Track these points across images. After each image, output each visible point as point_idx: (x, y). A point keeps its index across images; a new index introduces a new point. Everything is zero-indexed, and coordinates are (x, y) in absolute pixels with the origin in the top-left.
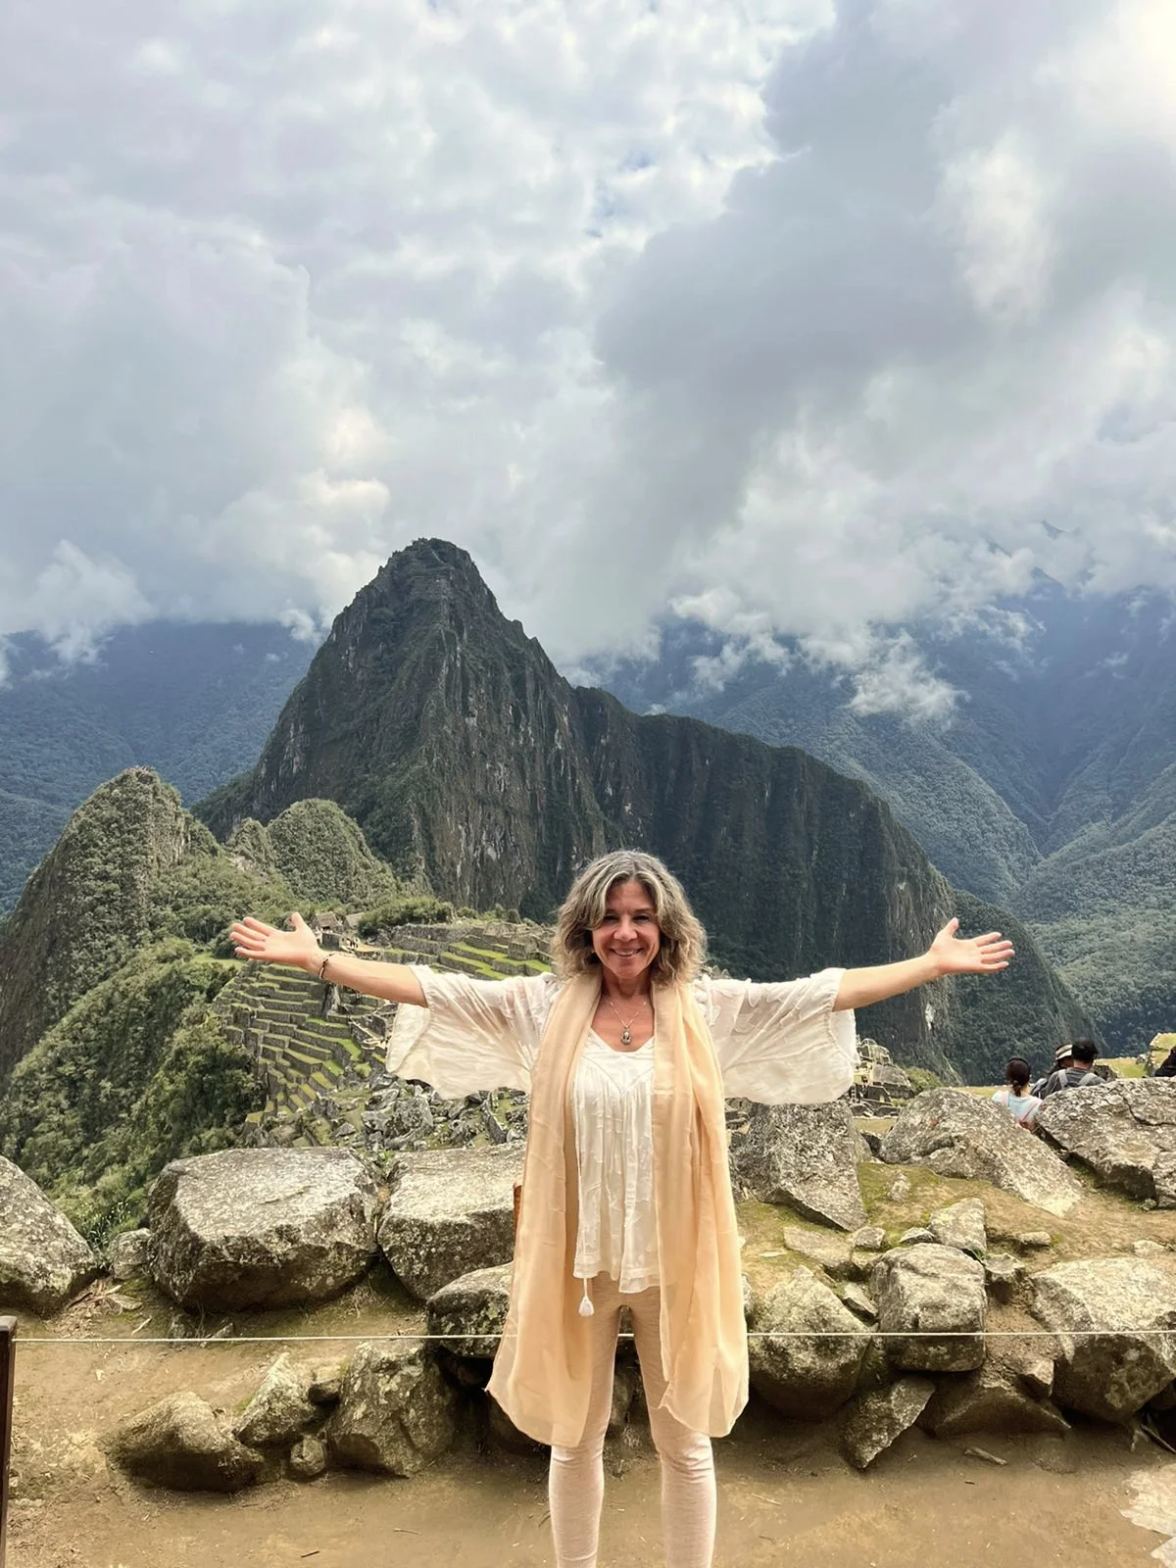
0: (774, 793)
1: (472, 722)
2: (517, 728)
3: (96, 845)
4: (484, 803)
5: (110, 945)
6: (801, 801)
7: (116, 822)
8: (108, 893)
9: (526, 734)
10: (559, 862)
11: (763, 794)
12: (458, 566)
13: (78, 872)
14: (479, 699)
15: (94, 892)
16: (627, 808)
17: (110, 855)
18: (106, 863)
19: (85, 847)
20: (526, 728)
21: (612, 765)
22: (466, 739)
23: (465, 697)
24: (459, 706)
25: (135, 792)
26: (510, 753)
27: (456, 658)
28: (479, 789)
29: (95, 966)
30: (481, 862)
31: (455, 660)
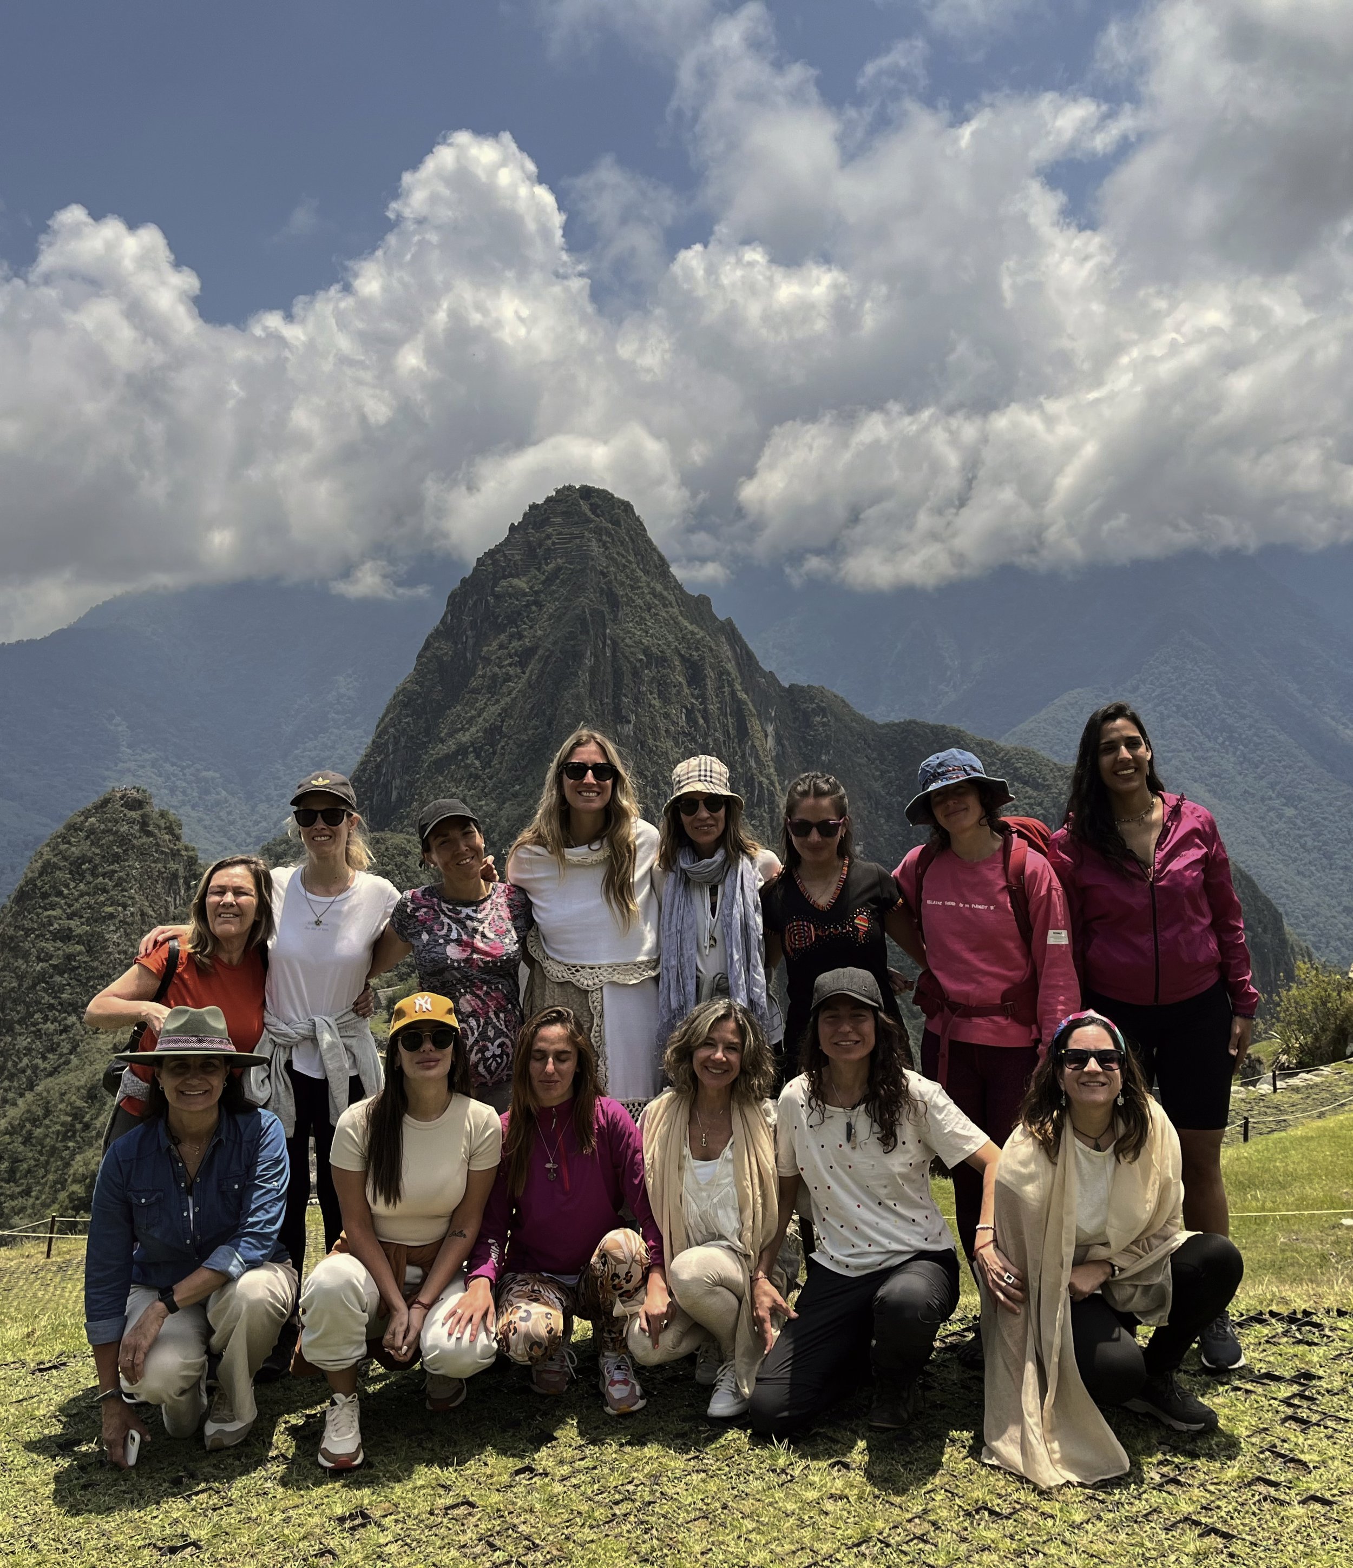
1: (626, 730)
2: (693, 738)
3: (60, 894)
5: (66, 1030)
7: (90, 862)
8: (69, 957)
12: (615, 522)
13: (33, 930)
14: (636, 700)
15: (51, 957)
17: (77, 906)
18: (70, 917)
19: (45, 896)
24: (608, 709)
25: (116, 822)
27: (605, 643)
29: (44, 1058)
31: (604, 647)
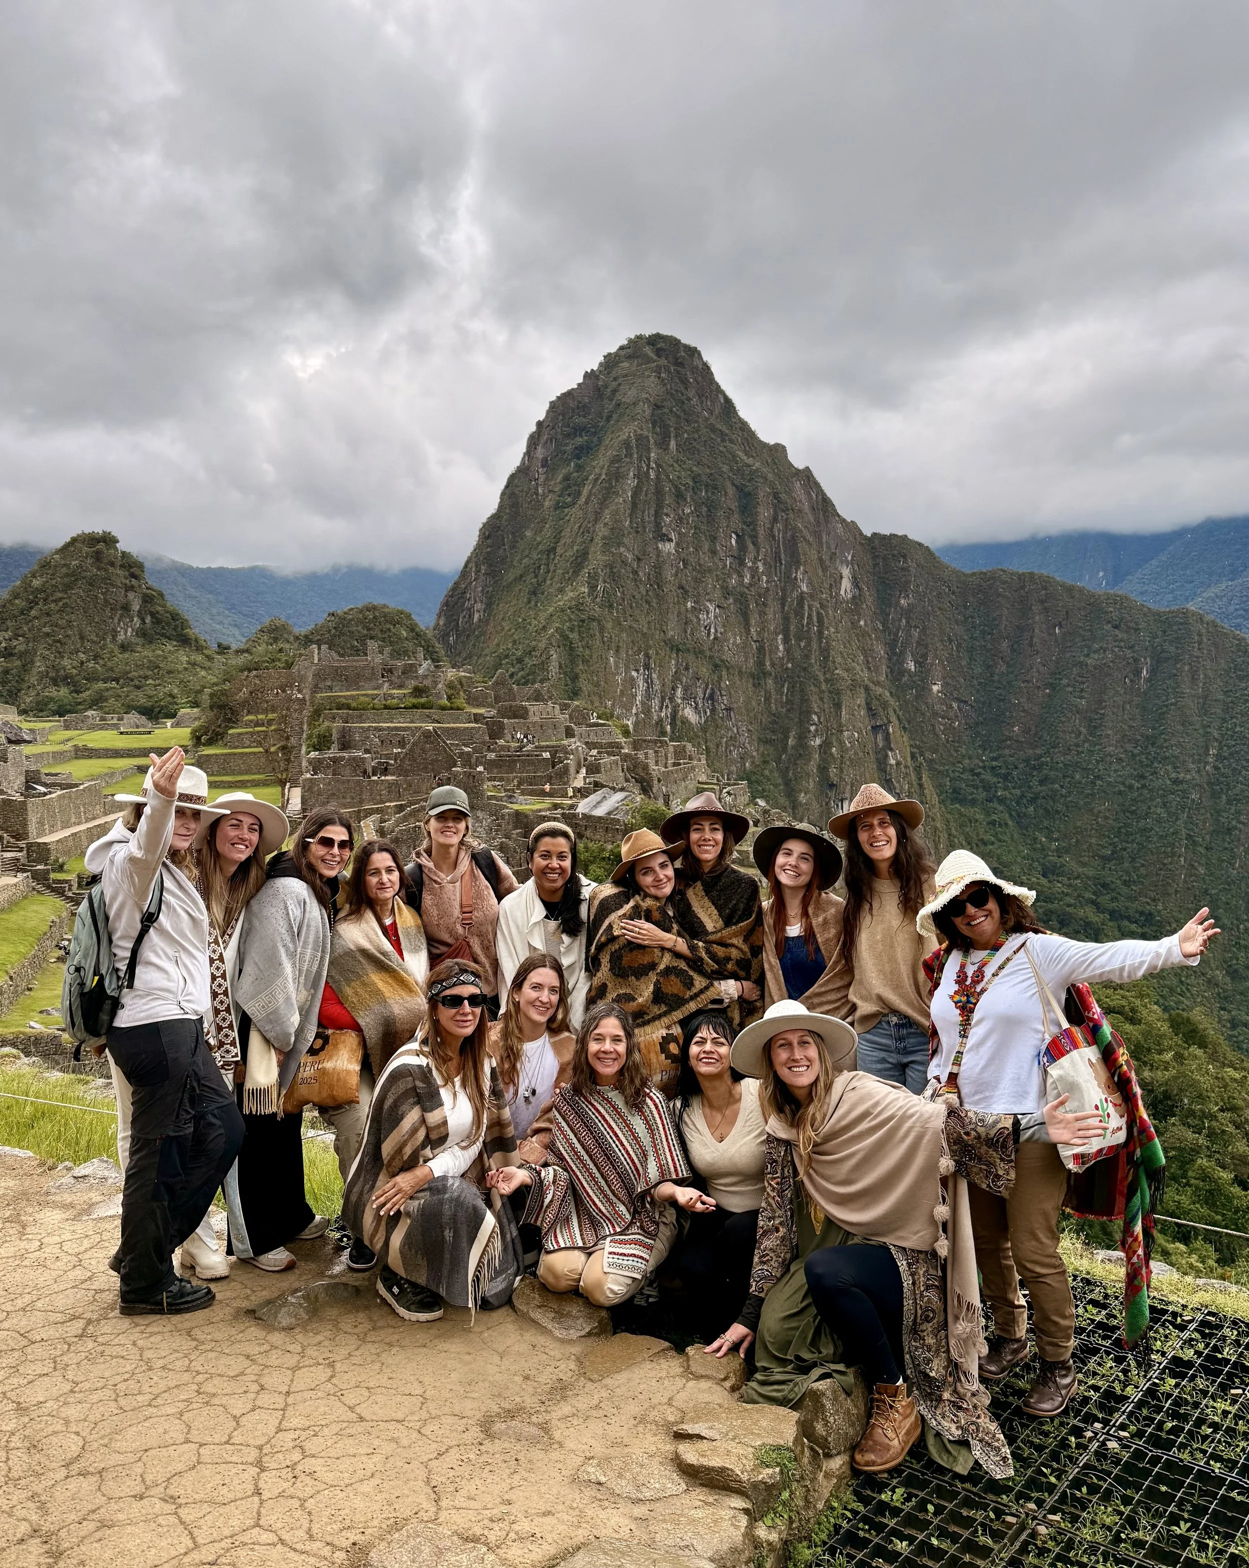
0: (1153, 672)
1: (668, 548)
2: (742, 563)
4: (678, 650)
6: (1194, 680)
9: (754, 571)
10: (793, 733)
11: (1138, 673)
12: (679, 363)
14: (680, 520)
16: (935, 688)
20: (754, 562)
21: (916, 633)
22: (658, 568)
23: (658, 514)
24: (650, 527)
26: (727, 592)
27: (648, 466)
28: (673, 632)
30: (673, 724)
31: (648, 470)
